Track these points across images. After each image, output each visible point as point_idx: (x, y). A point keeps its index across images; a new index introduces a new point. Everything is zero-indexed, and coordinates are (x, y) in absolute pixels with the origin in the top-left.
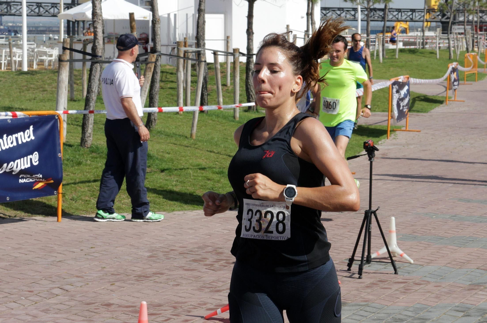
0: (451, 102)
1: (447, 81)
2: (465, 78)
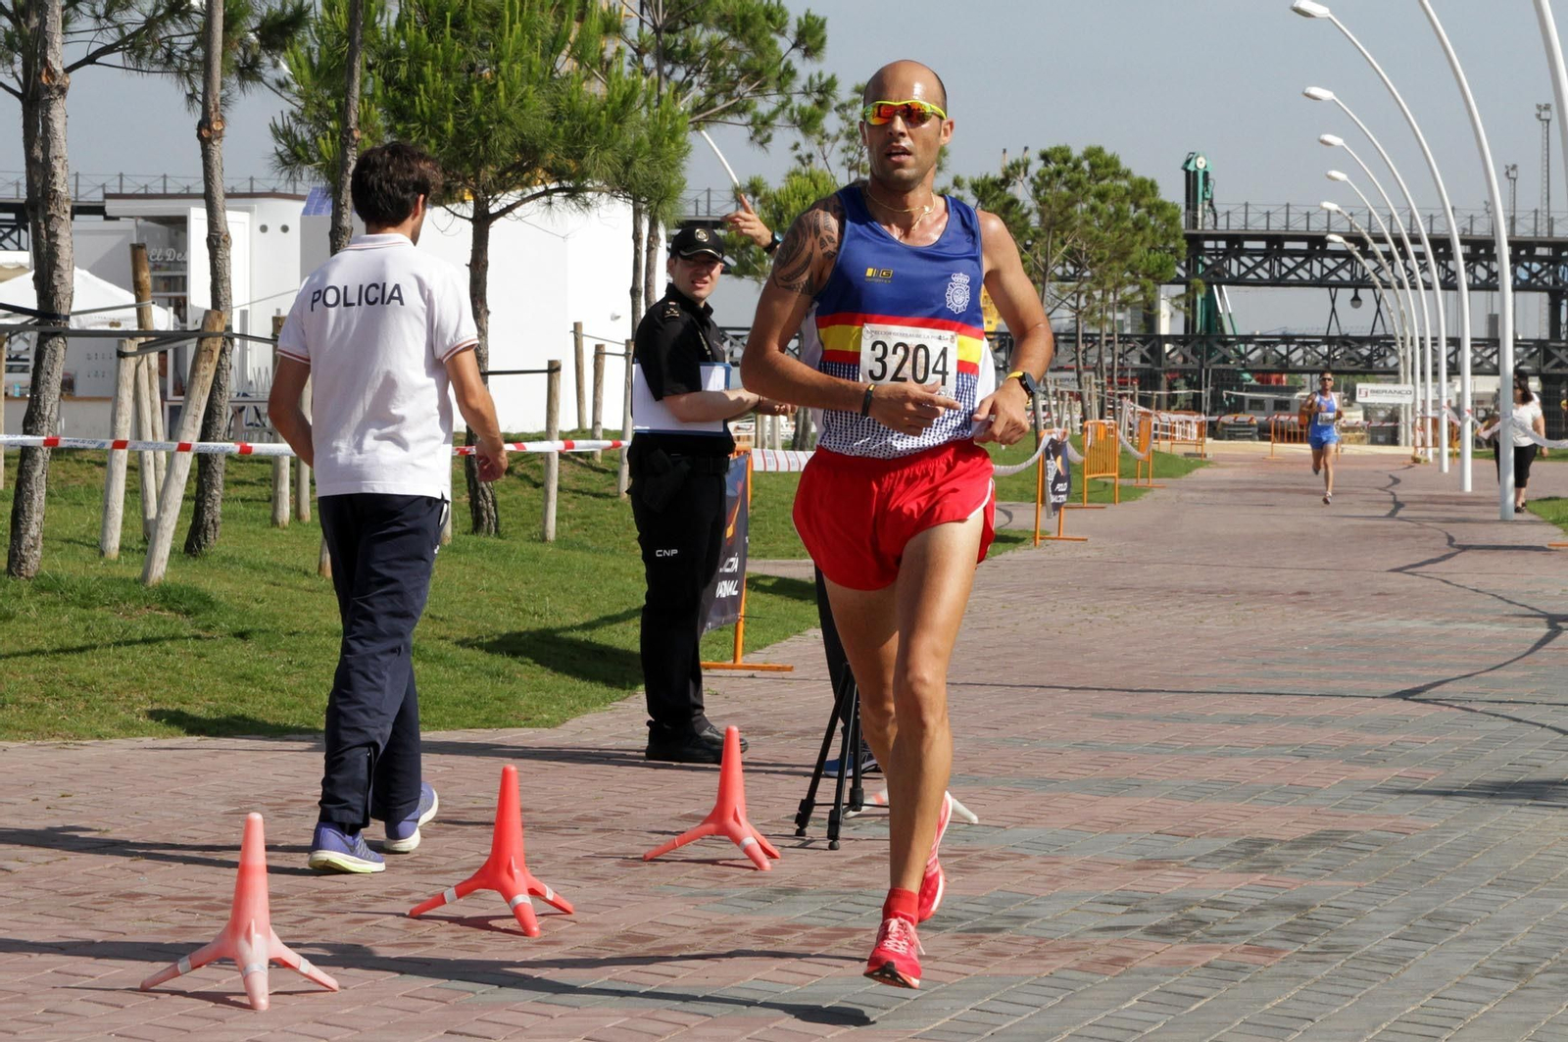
0: (1048, 542)
1: (1036, 501)
2: (1083, 493)
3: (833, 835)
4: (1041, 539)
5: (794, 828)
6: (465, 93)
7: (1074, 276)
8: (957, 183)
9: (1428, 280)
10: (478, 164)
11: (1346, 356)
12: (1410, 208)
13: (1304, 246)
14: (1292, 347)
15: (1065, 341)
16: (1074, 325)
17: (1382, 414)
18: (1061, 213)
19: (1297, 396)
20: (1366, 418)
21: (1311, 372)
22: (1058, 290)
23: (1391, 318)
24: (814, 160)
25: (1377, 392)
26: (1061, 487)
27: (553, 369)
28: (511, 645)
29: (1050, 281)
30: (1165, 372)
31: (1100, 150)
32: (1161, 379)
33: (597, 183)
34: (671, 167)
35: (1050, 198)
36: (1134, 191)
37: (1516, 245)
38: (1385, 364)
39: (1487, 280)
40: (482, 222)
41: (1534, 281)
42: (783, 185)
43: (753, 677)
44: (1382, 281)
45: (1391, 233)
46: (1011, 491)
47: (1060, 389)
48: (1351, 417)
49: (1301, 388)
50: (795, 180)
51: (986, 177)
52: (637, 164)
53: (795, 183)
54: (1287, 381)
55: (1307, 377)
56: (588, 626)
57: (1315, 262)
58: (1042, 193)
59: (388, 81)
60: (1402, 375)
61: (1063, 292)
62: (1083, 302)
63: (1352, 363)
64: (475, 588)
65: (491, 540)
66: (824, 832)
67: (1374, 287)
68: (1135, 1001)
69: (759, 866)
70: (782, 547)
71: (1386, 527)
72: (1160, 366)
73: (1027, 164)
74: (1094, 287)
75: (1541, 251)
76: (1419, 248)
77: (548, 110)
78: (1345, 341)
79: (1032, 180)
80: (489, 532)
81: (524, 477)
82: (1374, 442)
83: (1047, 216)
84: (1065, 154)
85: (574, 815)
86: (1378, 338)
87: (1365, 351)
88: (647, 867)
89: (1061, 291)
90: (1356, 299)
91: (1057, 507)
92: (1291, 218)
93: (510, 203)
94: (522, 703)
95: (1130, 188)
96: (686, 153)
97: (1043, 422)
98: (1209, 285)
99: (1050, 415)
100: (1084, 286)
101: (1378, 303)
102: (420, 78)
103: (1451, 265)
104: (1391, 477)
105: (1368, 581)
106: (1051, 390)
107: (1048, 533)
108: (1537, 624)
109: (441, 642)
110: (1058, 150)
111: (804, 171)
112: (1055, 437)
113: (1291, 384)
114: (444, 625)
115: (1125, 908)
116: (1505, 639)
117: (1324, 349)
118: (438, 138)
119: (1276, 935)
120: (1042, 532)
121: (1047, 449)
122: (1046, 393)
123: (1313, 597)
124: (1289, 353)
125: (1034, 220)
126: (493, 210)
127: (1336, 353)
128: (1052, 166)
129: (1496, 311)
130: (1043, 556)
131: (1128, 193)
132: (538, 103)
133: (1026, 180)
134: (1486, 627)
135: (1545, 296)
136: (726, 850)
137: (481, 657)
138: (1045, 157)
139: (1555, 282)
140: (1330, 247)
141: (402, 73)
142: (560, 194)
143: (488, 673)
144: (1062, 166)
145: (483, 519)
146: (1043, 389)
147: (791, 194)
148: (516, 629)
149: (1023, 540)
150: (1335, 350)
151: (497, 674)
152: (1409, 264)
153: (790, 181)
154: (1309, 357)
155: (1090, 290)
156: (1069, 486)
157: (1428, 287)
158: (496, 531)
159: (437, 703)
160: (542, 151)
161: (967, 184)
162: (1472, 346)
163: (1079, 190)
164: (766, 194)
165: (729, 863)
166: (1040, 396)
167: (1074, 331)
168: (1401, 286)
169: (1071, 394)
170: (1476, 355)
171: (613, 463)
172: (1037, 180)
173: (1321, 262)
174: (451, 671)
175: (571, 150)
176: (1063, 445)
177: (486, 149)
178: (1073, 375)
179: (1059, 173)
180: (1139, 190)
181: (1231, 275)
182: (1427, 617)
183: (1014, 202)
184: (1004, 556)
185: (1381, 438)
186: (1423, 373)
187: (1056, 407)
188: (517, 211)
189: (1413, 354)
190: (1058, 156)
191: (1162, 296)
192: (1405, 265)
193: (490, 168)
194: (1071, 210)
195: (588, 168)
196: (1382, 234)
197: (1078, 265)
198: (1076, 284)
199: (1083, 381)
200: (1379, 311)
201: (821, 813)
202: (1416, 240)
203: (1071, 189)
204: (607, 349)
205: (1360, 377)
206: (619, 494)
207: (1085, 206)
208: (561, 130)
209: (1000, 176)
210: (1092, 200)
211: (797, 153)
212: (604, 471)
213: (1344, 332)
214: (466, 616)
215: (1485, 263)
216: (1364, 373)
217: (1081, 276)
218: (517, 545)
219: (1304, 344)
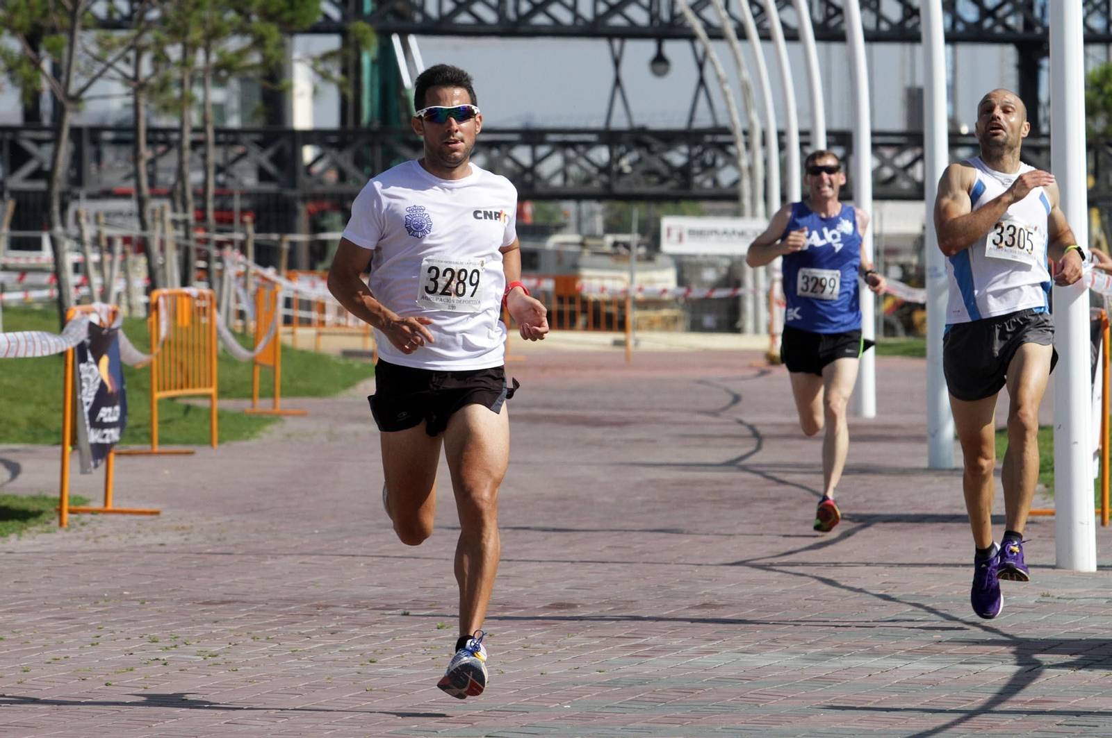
0: (87, 517)
1: (63, 444)
2: (151, 424)
4: (71, 512)
7: (129, 18)
9: (792, 22)
11: (642, 167)
14: (542, 150)
15: (117, 142)
16: (130, 112)
17: (710, 275)
19: (553, 241)
20: (681, 282)
21: (579, 197)
22: (100, 43)
23: (725, 94)
26: (109, 414)
29: (85, 28)
30: (305, 199)
32: (295, 212)
38: (716, 182)
39: (902, 23)
41: (988, 23)
44: (708, 26)
46: (14, 424)
47: (107, 232)
48: (651, 281)
49: (559, 228)
54: (534, 215)
55: (570, 207)
60: (746, 200)
61: (109, 48)
62: (146, 68)
63: (655, 179)
67: (691, 37)
71: (717, 482)
72: (293, 185)
74: (164, 38)
78: (639, 138)
82: (696, 327)
86: (701, 133)
87: (678, 157)
89: (106, 47)
90: (660, 62)
91: (101, 451)
97: (73, 295)
98: (385, 36)
99: (87, 281)
100: (148, 38)
101: (701, 66)
104: (728, 391)
105: (682, 582)
106: (89, 232)
107: (84, 501)
108: (993, 658)
112: (95, 319)
113: (540, 220)
116: (935, 684)
117: (601, 155)
120: (74, 500)
122: (79, 240)
124: (537, 161)
127: (624, 162)
129: (920, 82)
130: (76, 544)
134: (899, 663)
135: (1009, 54)
139: (1029, 24)
146: (73, 230)
149: (36, 514)
150: (622, 156)
154: (573, 170)
155: (159, 44)
156: (124, 413)
157: (792, 35)
162: (875, 146)
166: (68, 244)
167: (131, 123)
168: (742, 34)
169: (127, 240)
170: (884, 162)
176: (113, 336)
178: (129, 205)
181: (426, 17)
182: (793, 646)
185: (709, 320)
187: (99, 266)
189: (766, 163)
191: (296, 55)
198: (133, 33)
199: (148, 216)
200: (702, 82)
205: (669, 206)
213: (639, 121)
216: (675, 199)
217: (141, 18)
219: (565, 145)
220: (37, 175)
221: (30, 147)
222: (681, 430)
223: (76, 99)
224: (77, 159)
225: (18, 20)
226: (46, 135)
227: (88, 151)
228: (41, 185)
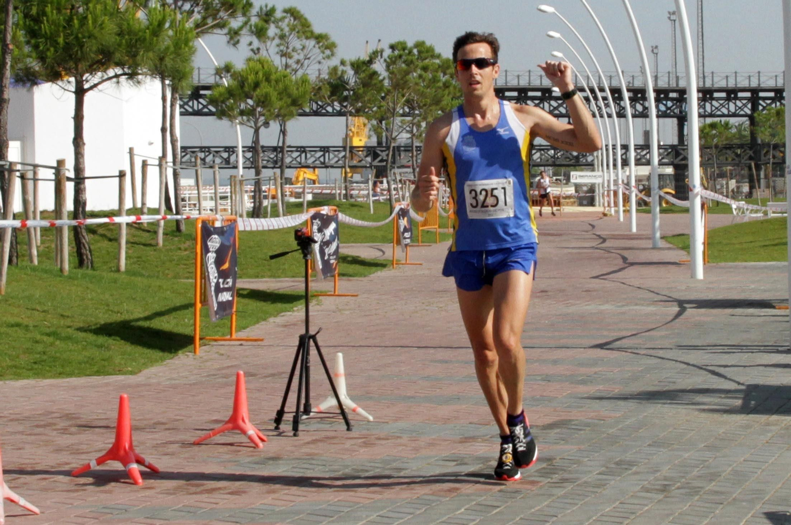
0: (401, 266)
1: (393, 242)
2: (418, 236)
3: (295, 428)
4: (396, 264)
5: (273, 426)
6: (69, 21)
7: (409, 113)
8: (343, 63)
9: (609, 112)
10: (77, 61)
11: (564, 156)
12: (598, 71)
13: (539, 94)
15: (405, 151)
17: (585, 189)
18: (402, 79)
20: (576, 191)
21: (544, 166)
22: (401, 121)
24: (261, 51)
25: (582, 176)
26: (407, 235)
27: (122, 175)
28: (107, 330)
29: (397, 117)
31: (423, 43)
33: (145, 70)
34: (186, 60)
35: (395, 70)
36: (443, 65)
37: (658, 91)
38: (586, 160)
39: (642, 112)
40: (80, 93)
41: (669, 111)
42: (244, 67)
43: (241, 345)
45: (588, 86)
47: (403, 178)
48: (567, 191)
50: (251, 64)
51: (359, 59)
52: (167, 59)
53: (251, 65)
56: (147, 318)
57: (545, 103)
58: (391, 67)
59: (26, 16)
60: (596, 166)
61: (404, 124)
62: (415, 130)
63: (568, 160)
64: (83, 299)
65: (90, 272)
66: (290, 427)
68: (463, 510)
69: (257, 446)
70: (251, 272)
71: (588, 253)
73: (382, 51)
74: (420, 120)
75: (673, 95)
76: (604, 94)
77: (116, 29)
79: (385, 60)
80: (88, 268)
81: (103, 236)
82: (581, 205)
83: (394, 80)
84: (404, 45)
85: (152, 422)
88: (196, 448)
91: (405, 246)
92: (532, 78)
93: (96, 82)
94: (116, 362)
95: (441, 64)
96: (194, 53)
97: (394, 197)
99: (398, 193)
100: (415, 120)
102: (44, 14)
103: (622, 103)
104: (590, 224)
105: (580, 284)
106: (398, 178)
107: (400, 261)
108: (673, 306)
109: (69, 329)
110: (399, 43)
111: (256, 57)
112: (403, 207)
114: (69, 320)
115: (455, 463)
116: (655, 314)
118: (55, 47)
119: (536, 474)
120: (397, 261)
121: (398, 213)
123: (550, 294)
125: (386, 83)
126: (86, 86)
127: (559, 154)
128: (396, 52)
129: (648, 129)
130: (398, 274)
131: (439, 66)
132: (111, 26)
133: (382, 60)
134: (645, 308)
135: (675, 120)
136: (238, 438)
137: (91, 337)
138: (392, 47)
139: (681, 112)
140: (554, 94)
141: (34, 11)
142: (123, 77)
143: (96, 346)
144: (402, 52)
145: (84, 260)
146: (394, 178)
147: (249, 72)
148: (109, 321)
149: (386, 265)
151: (100, 346)
152: (598, 104)
153: (248, 64)
154: (543, 157)
156: (411, 234)
157: (610, 116)
158: (92, 266)
159: (70, 363)
160: (113, 53)
161: (348, 63)
162: (635, 149)
163: (412, 66)
164: (234, 72)
165: (240, 445)
167: (410, 145)
169: (410, 181)
170: (638, 154)
171: (153, 227)
172: (388, 60)
173: (549, 103)
174: (75, 345)
175: (130, 52)
176: (408, 211)
177: (82, 52)
178: (410, 170)
179: (400, 56)
180: (446, 65)
182: (613, 303)
183: (375, 73)
184: (376, 274)
185: (585, 202)
186: (608, 165)
187: (402, 188)
188: (100, 87)
189: (602, 154)
190: (400, 47)
192: (596, 104)
193: (84, 64)
194: (408, 77)
195: (139, 62)
196: (583, 87)
197: (412, 108)
198: (411, 118)
201: (288, 417)
202: (602, 90)
203: (408, 65)
204: (149, 163)
205: (573, 168)
206: (157, 244)
207: (415, 74)
208: (124, 41)
209: (368, 59)
210: (419, 71)
211: (252, 47)
212: (148, 231)
214: (81, 315)
215: (641, 102)
216: (574, 166)
217: (413, 113)
218: (104, 274)
219: (541, 150)
220: (382, 161)
221: (379, 152)
222: (577, 237)
223: (394, 139)
224: (394, 155)
225: (377, 116)
226: (384, 149)
227: (397, 153)
228: (384, 164)
